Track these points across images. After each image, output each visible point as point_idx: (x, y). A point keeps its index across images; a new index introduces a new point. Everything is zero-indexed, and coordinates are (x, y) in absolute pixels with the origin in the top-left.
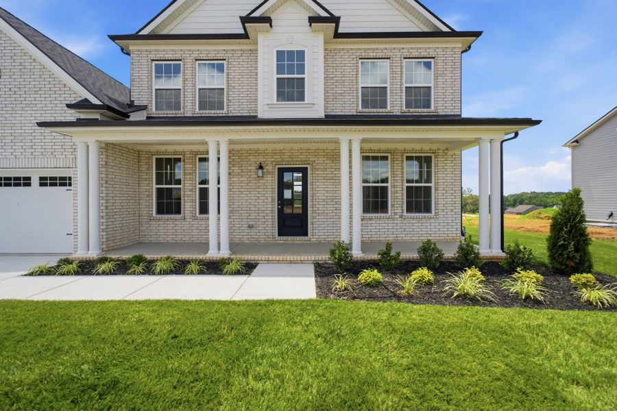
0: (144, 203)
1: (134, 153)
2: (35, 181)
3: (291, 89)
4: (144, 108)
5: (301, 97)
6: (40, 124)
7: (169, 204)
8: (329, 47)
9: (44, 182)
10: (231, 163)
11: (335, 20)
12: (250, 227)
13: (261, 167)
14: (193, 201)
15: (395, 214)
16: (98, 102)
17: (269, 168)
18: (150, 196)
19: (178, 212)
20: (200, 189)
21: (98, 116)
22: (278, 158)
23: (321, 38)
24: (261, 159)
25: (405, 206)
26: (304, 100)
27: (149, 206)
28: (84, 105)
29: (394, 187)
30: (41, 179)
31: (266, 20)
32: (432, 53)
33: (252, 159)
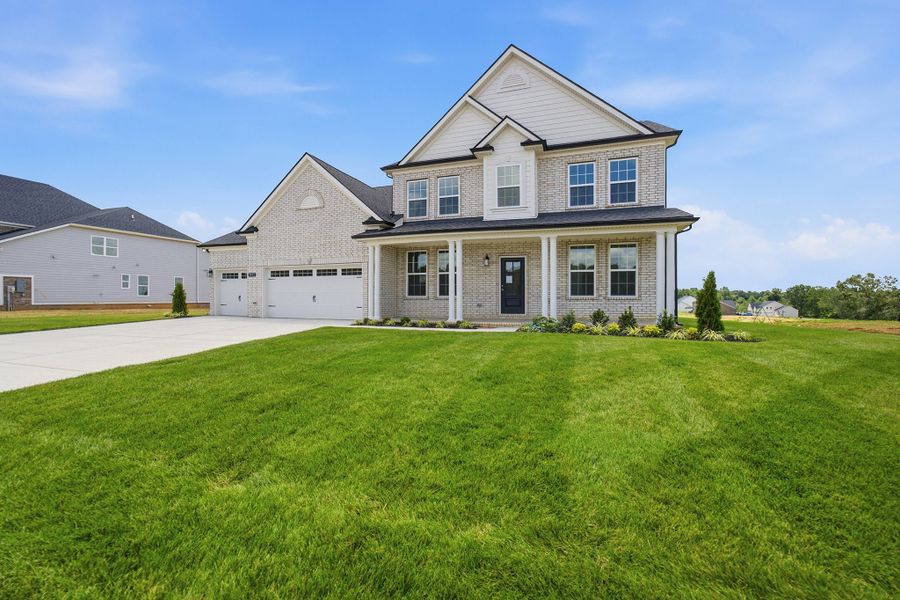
0: (400, 288)
1: (396, 250)
2: (339, 272)
3: (508, 196)
4: (402, 216)
5: (517, 202)
6: (354, 237)
7: (417, 287)
8: (541, 157)
9: (345, 272)
10: (464, 254)
11: (543, 142)
12: (479, 305)
13: (487, 258)
14: (435, 285)
15: (600, 296)
16: (380, 220)
17: (493, 258)
18: (404, 281)
19: (424, 294)
20: (440, 276)
21: (378, 228)
22: (500, 250)
23: (532, 154)
24: (488, 252)
25: (609, 288)
26: (518, 204)
27: (403, 290)
28: (371, 221)
29: (598, 272)
30: (343, 270)
31: (488, 148)
32: (636, 152)
33: (481, 251)
